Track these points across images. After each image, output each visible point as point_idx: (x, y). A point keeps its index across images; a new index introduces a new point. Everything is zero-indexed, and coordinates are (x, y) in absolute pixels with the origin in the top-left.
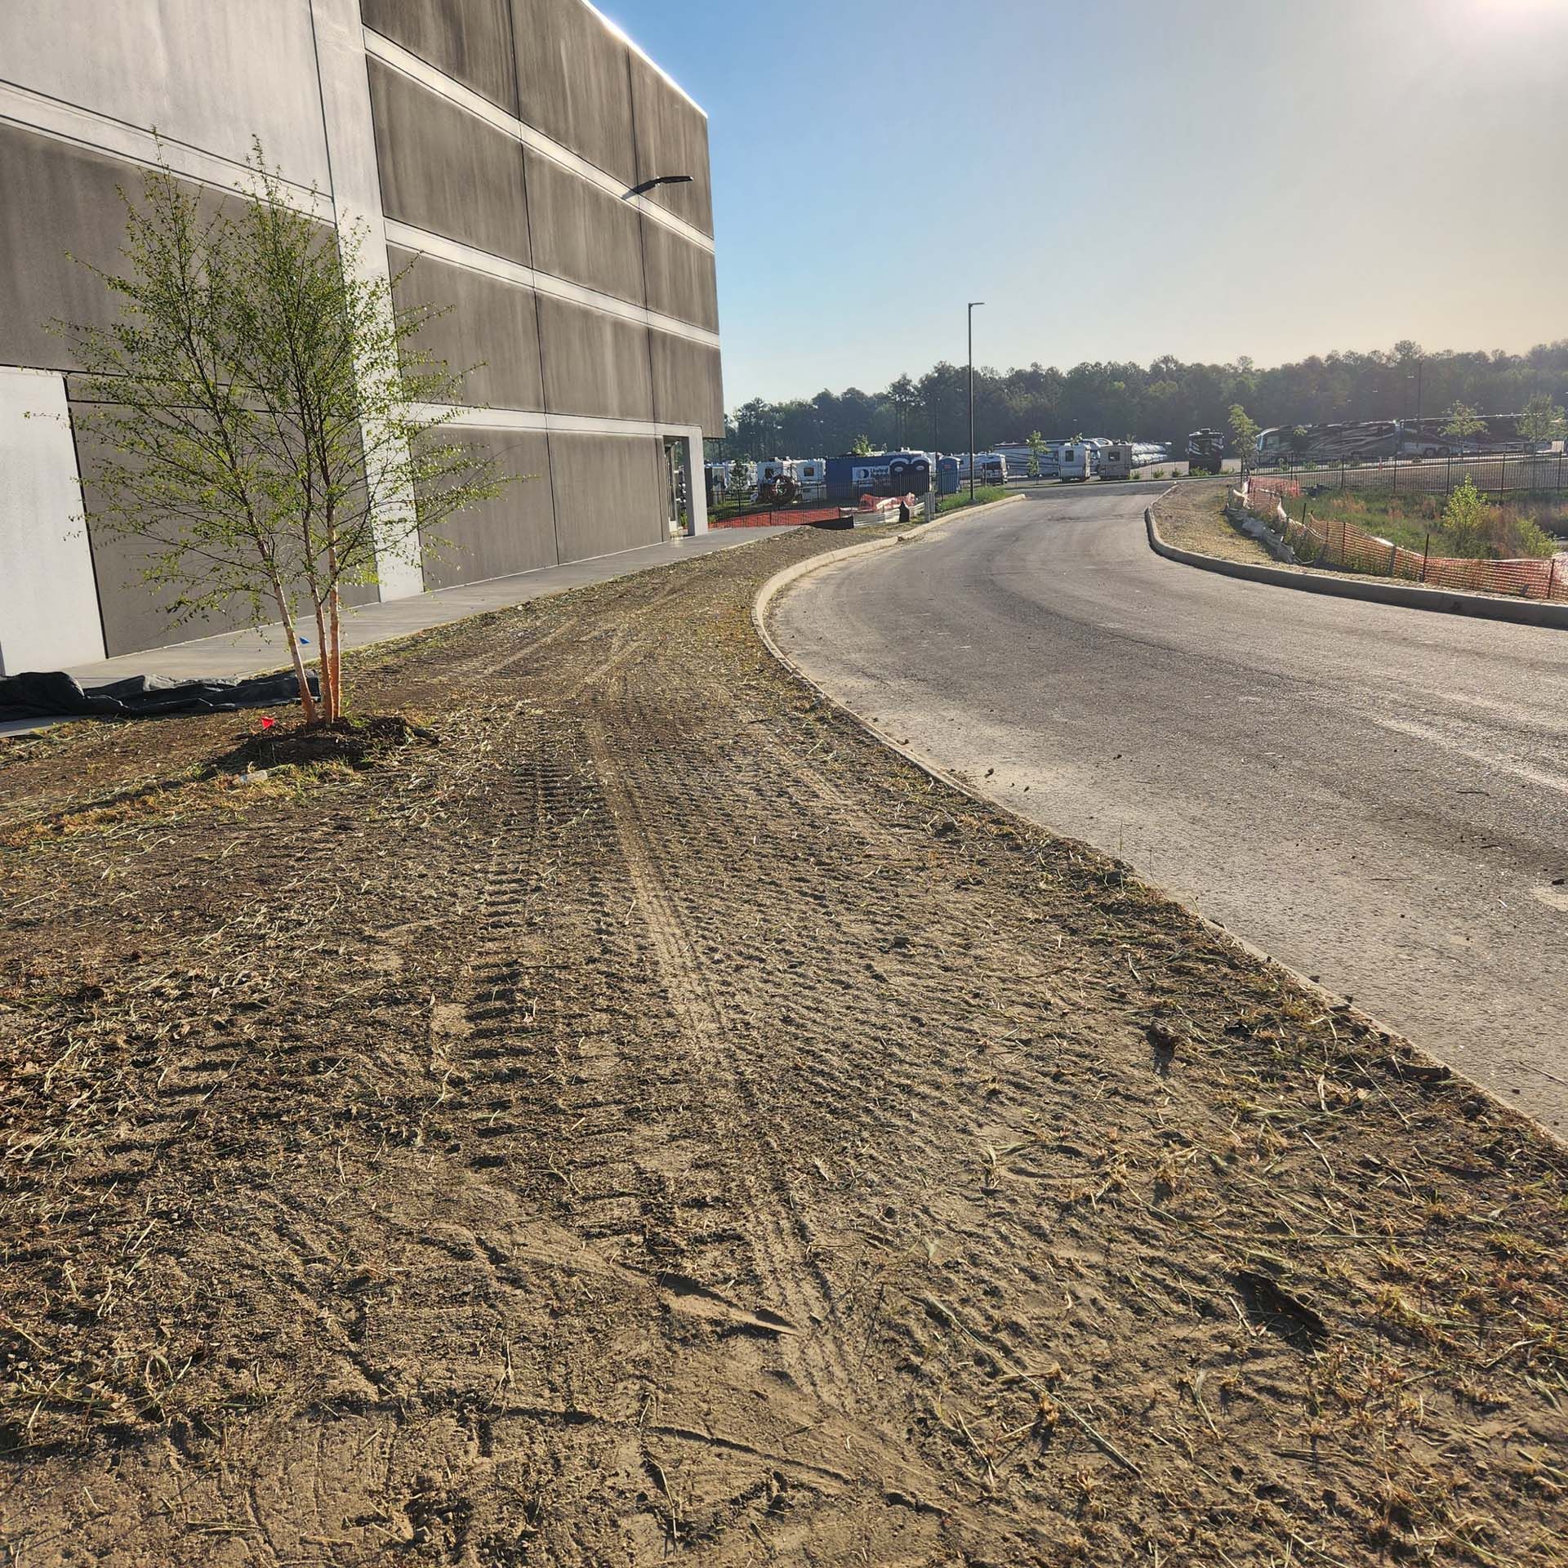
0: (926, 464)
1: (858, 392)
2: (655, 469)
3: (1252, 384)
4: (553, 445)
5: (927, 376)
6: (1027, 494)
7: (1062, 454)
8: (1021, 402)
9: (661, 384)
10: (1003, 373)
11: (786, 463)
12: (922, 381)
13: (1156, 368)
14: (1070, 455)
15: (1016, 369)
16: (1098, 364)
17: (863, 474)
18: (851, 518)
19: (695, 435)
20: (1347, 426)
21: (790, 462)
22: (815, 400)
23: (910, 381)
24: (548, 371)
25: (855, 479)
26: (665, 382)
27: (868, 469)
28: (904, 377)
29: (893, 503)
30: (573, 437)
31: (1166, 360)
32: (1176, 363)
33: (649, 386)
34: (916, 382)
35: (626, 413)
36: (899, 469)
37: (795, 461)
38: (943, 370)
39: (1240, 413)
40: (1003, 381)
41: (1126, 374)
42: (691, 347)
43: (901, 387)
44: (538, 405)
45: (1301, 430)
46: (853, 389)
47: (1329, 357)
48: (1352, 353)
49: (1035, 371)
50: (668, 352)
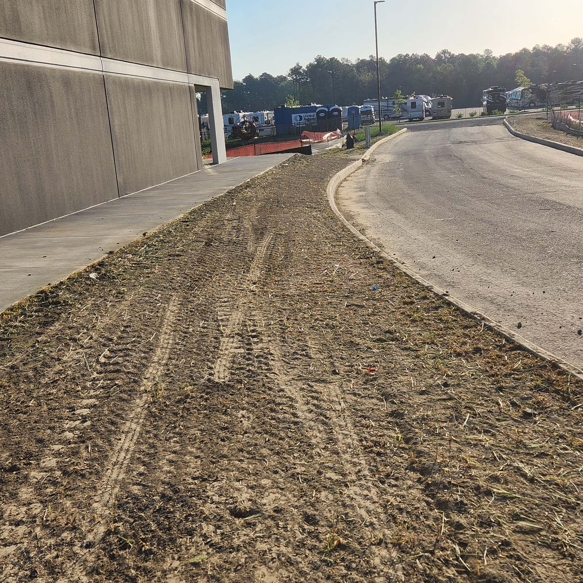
0: (339, 111)
1: (268, 75)
2: (190, 112)
3: (495, 64)
4: (109, 87)
5: (310, 64)
6: (408, 128)
7: (409, 104)
8: (366, 77)
9: (191, 41)
10: (354, 61)
11: (241, 114)
12: (307, 67)
13: (439, 56)
14: (413, 104)
15: (361, 59)
16: (407, 55)
17: (298, 118)
18: (310, 146)
19: (215, 85)
20: (570, 83)
21: (243, 113)
22: (244, 80)
23: (301, 67)
24: (101, 17)
25: (293, 121)
26: (194, 42)
27: (302, 115)
28: (298, 65)
29: (331, 135)
30: (126, 81)
31: (444, 52)
32: (450, 53)
33: (182, 43)
34: (304, 67)
35: (167, 64)
36: (322, 115)
37: (246, 113)
38: (320, 60)
39: (522, 75)
40: (353, 66)
41: (425, 59)
42: (209, 16)
43: (295, 71)
44: (94, 49)
45: (543, 86)
46: (266, 73)
47: (534, 48)
48: (546, 46)
49: (372, 60)
50: (194, 17)
